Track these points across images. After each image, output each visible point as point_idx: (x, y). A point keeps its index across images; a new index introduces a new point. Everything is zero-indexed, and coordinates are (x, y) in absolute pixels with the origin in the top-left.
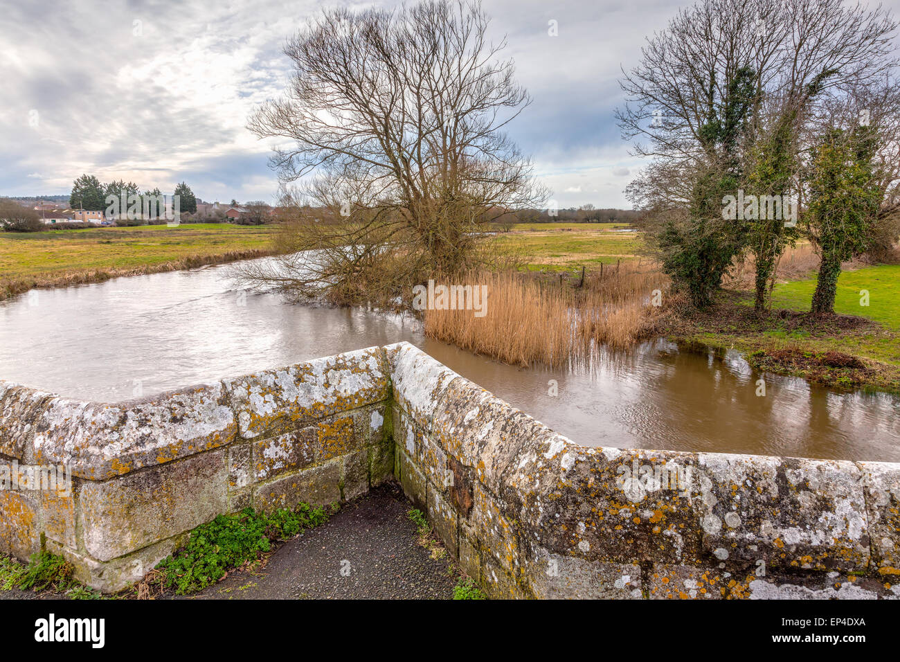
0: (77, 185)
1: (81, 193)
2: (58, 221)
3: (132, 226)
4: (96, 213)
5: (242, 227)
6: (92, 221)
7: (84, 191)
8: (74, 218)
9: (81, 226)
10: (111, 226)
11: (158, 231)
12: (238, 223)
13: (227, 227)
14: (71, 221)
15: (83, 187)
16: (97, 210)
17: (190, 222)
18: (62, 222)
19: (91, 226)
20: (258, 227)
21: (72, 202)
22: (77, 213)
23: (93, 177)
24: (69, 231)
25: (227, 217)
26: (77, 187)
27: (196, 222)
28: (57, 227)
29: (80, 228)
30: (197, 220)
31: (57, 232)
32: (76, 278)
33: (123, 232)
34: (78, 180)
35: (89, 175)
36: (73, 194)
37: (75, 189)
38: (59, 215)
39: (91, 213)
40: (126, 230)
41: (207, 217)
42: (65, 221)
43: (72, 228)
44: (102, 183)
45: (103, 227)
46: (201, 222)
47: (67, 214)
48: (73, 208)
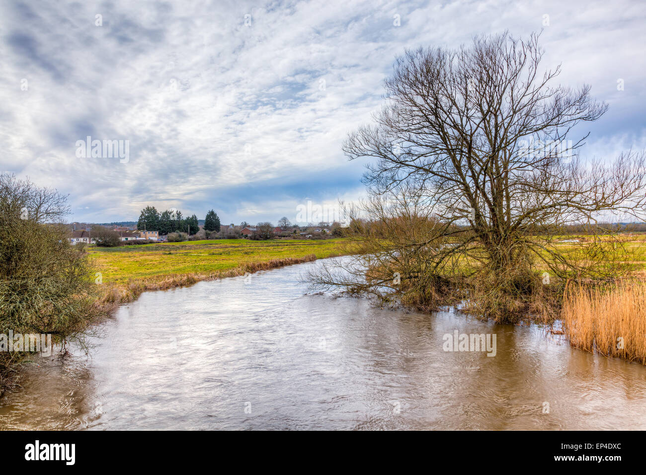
0: (143, 213)
1: (145, 219)
2: (129, 239)
3: (178, 241)
4: (154, 232)
5: (254, 241)
6: (151, 238)
7: (147, 218)
8: (140, 237)
9: (145, 242)
10: (164, 242)
11: (196, 245)
12: (251, 238)
13: (243, 241)
14: (138, 239)
15: (147, 215)
16: (155, 230)
17: (217, 238)
18: (132, 239)
19: (152, 242)
20: (265, 241)
21: (139, 226)
22: (142, 233)
23: (153, 208)
24: (137, 246)
25: (242, 235)
26: (143, 214)
27: (220, 238)
28: (130, 243)
29: (144, 243)
30: (221, 237)
31: (130, 247)
32: (174, 282)
33: (173, 246)
34: (144, 210)
35: (151, 206)
36: (140, 220)
37: (141, 216)
38: (130, 235)
39: (151, 232)
40: (174, 245)
41: (229, 235)
42: (134, 239)
43: (139, 244)
44: (159, 212)
45: (159, 242)
46: (224, 238)
47: (135, 234)
48: (139, 229)
